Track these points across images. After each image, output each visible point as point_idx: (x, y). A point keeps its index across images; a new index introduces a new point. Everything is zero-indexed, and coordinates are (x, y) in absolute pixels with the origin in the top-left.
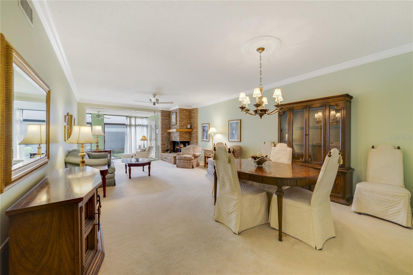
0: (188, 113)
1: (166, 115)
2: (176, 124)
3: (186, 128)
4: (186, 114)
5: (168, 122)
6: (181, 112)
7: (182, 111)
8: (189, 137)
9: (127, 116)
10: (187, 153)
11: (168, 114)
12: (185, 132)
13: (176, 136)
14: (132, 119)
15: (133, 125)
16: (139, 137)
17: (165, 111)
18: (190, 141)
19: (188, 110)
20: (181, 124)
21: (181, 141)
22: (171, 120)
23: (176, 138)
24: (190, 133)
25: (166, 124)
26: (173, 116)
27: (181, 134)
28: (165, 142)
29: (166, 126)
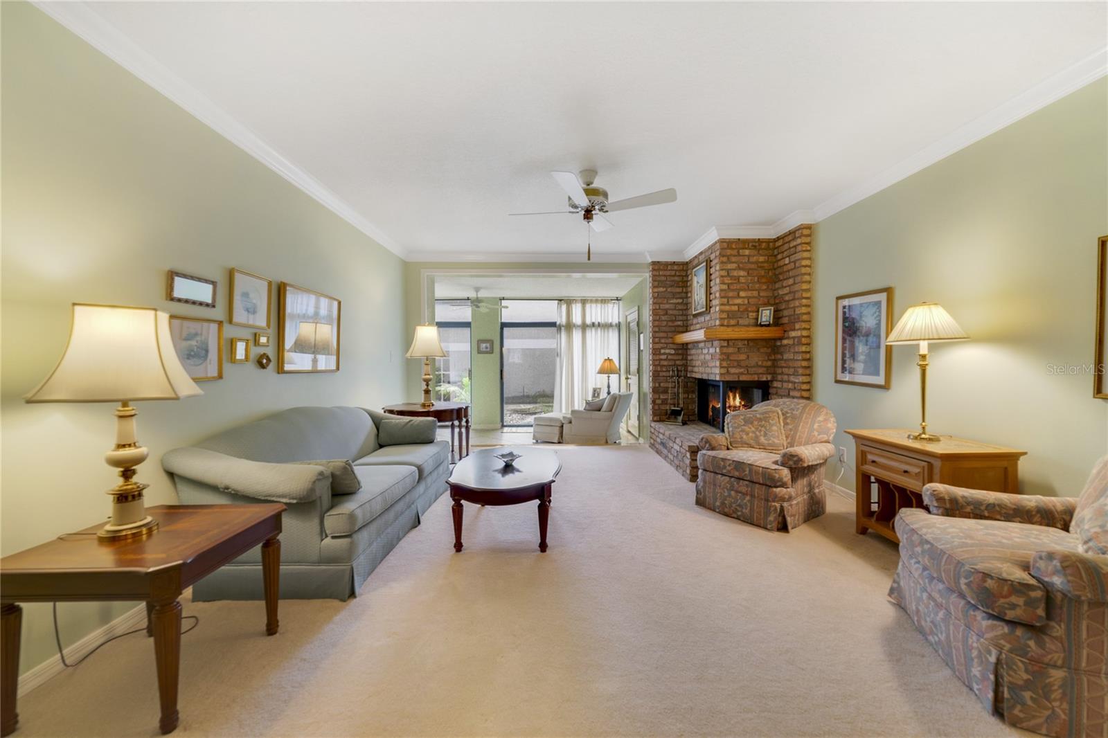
0: (762, 259)
1: (672, 278)
2: (708, 307)
3: (752, 321)
4: (752, 263)
5: (678, 303)
6: (728, 257)
7: (735, 252)
8: (769, 363)
9: (561, 300)
10: (752, 442)
11: (677, 273)
12: (748, 340)
13: (708, 357)
14: (574, 306)
15: (578, 326)
16: (595, 363)
17: (666, 264)
18: (772, 381)
19: (764, 245)
20: (727, 308)
21: (728, 378)
22: (689, 295)
23: (709, 366)
24: (772, 347)
25: (671, 312)
26: (695, 279)
27: (731, 350)
28: (667, 382)
29: (672, 321)
